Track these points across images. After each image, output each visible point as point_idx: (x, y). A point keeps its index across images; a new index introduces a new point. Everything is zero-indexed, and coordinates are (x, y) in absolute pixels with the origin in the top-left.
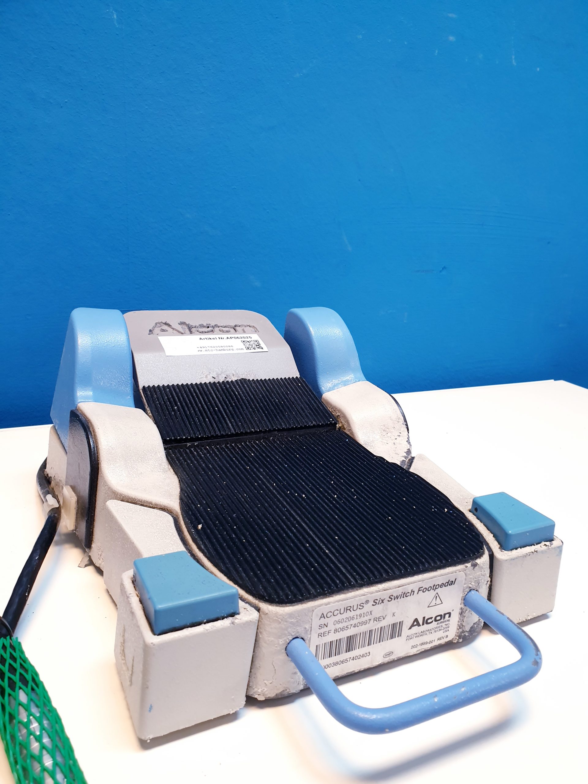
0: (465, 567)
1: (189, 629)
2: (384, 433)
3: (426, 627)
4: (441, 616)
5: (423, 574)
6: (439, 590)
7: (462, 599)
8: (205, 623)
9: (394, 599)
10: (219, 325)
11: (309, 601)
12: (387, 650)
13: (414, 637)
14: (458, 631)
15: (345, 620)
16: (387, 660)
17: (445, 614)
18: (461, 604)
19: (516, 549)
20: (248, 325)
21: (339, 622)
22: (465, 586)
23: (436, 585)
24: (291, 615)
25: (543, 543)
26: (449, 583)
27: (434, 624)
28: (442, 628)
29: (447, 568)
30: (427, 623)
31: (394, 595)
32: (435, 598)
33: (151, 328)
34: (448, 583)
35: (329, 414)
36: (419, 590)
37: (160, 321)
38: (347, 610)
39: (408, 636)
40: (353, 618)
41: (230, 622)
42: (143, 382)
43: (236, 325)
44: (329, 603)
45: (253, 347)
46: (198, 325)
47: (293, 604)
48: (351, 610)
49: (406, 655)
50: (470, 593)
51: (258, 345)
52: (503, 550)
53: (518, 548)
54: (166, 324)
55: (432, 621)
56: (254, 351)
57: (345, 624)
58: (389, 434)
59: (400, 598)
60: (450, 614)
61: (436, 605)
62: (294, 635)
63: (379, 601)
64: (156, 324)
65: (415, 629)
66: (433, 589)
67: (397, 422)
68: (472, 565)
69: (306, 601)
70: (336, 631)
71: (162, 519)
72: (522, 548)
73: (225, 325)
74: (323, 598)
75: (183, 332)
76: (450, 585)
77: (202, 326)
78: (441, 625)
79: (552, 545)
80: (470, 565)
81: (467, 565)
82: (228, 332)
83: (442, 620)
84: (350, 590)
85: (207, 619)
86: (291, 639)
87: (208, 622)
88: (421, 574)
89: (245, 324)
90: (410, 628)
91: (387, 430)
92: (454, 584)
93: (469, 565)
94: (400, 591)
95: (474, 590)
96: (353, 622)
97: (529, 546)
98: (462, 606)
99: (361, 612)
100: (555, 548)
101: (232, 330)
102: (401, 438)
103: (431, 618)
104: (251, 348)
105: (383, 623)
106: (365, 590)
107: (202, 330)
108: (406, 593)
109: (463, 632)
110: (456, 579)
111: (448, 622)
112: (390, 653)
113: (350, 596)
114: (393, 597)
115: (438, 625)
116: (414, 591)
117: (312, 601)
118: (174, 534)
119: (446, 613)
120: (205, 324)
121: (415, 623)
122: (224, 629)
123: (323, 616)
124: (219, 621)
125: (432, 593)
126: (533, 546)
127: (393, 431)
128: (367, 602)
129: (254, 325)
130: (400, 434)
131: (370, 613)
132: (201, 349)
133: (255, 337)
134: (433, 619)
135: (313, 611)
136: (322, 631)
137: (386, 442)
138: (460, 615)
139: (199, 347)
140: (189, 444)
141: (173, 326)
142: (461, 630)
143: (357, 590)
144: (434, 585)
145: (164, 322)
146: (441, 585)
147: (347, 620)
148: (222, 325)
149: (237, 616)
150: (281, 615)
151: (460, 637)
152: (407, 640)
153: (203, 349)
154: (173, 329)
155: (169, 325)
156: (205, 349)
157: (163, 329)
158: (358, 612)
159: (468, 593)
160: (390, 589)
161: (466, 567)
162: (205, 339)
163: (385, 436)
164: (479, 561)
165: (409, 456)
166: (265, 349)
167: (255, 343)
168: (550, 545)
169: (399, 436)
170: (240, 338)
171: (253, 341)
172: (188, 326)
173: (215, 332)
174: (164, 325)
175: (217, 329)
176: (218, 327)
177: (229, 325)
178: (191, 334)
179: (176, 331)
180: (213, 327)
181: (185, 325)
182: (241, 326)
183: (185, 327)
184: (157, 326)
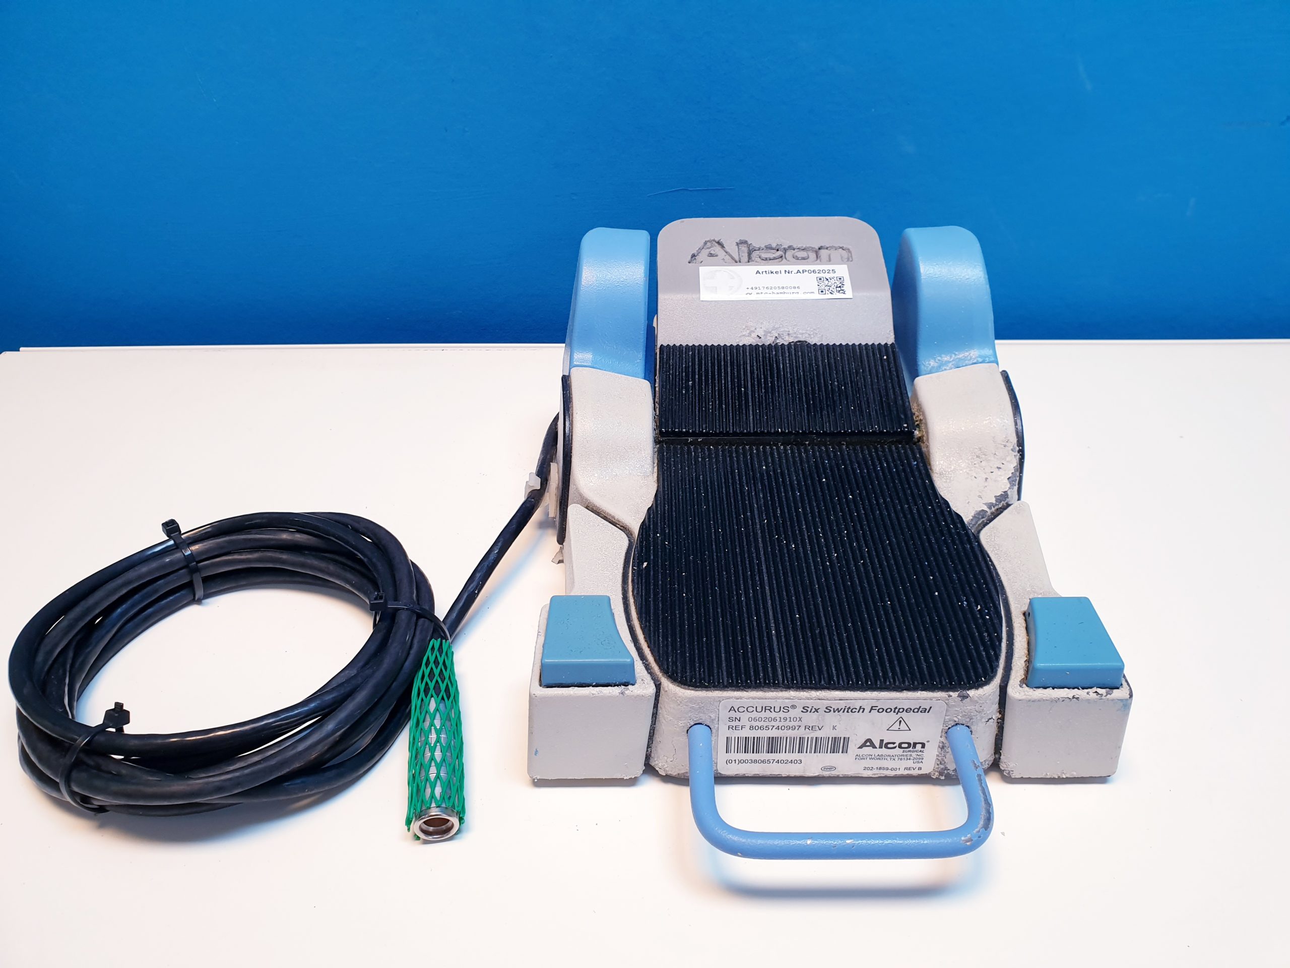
0: (947, 696)
1: (576, 688)
2: (977, 461)
3: (884, 751)
4: (909, 744)
5: (880, 691)
6: (904, 715)
7: (942, 732)
8: (593, 686)
9: (834, 712)
10: (795, 246)
11: (716, 690)
12: (827, 764)
13: (868, 759)
14: (937, 766)
15: (763, 719)
16: (826, 774)
17: (915, 744)
18: (941, 737)
19: (1045, 688)
20: (841, 246)
21: (755, 719)
22: (947, 718)
23: (900, 709)
24: (691, 700)
25: (1095, 689)
26: (921, 710)
27: (898, 751)
28: (911, 758)
29: (919, 692)
30: (886, 747)
31: (833, 707)
32: (898, 722)
33: (695, 252)
34: (919, 709)
35: (906, 415)
36: (872, 709)
37: (712, 239)
38: (765, 709)
39: (857, 755)
40: (775, 720)
41: (620, 691)
42: (662, 339)
43: (821, 247)
44: (741, 698)
45: (831, 289)
46: (763, 246)
47: (697, 689)
48: (772, 710)
49: (857, 775)
50: (954, 728)
51: (840, 287)
52: (1024, 685)
53: (1049, 687)
54: (719, 243)
55: (895, 747)
56: (830, 296)
57: (765, 724)
58: (983, 464)
59: (844, 712)
60: (923, 746)
61: (899, 730)
62: (696, 721)
63: (812, 709)
64: (706, 243)
65: (868, 750)
66: (894, 712)
67: (1003, 446)
68: (959, 696)
69: (712, 688)
70: (751, 728)
71: (615, 542)
72: (1055, 689)
73: (804, 246)
74: (734, 690)
75: (737, 258)
76: (921, 712)
77: (769, 248)
78: (909, 753)
79: (1109, 696)
80: (957, 695)
81: (951, 693)
82: (804, 260)
83: (911, 749)
84: (773, 689)
85: (597, 682)
86: (692, 724)
87: (597, 686)
88: (878, 691)
89: (836, 245)
90: (860, 747)
91: (983, 456)
92: (928, 712)
93: (954, 694)
94: (842, 704)
95: (963, 725)
96: (776, 724)
97: (1069, 688)
98: (943, 739)
99: (787, 715)
100: (1113, 700)
101: (812, 256)
102: (1000, 472)
103: (894, 743)
104: (827, 292)
105: (819, 734)
106: (792, 693)
107: (766, 257)
108: (852, 708)
109: (946, 769)
110: (931, 707)
111: (920, 753)
112: (831, 768)
113: (770, 696)
114: (832, 709)
115: (905, 753)
116: (864, 709)
117: (720, 690)
118: (619, 566)
119: (917, 742)
120: (774, 245)
121: (868, 744)
122: (611, 698)
123: (732, 709)
124: (609, 688)
125: (894, 717)
126: (1076, 689)
127: (993, 459)
128: (794, 707)
129: (849, 247)
130: (1001, 466)
131: (798, 719)
132: (750, 291)
133: (842, 270)
134: (897, 744)
135: (720, 701)
136: (734, 724)
137: (975, 475)
138: (940, 750)
139: (750, 287)
140: (690, 439)
141: (727, 248)
142: (942, 766)
143: (782, 691)
144: (896, 708)
145: (717, 240)
146: (907, 710)
147: (767, 720)
148: (799, 246)
149: (630, 687)
150: (680, 697)
151: (941, 774)
152: (857, 760)
153: (754, 291)
154: (726, 253)
155: (722, 246)
156: (758, 291)
157: (711, 254)
158: (782, 715)
159: (953, 726)
160: (828, 700)
161: (950, 696)
162: (764, 273)
163: (977, 465)
164: (972, 693)
165: (1001, 504)
166: (849, 294)
167: (836, 281)
168: (1105, 694)
169: (999, 468)
170: (817, 272)
171: (835, 279)
172: (749, 248)
173: (784, 260)
174: (716, 244)
175: (789, 254)
176: (792, 251)
177: (810, 247)
178: (749, 262)
179: (728, 257)
180: (785, 250)
181: (746, 245)
182: (830, 247)
183: (744, 249)
184: (705, 247)
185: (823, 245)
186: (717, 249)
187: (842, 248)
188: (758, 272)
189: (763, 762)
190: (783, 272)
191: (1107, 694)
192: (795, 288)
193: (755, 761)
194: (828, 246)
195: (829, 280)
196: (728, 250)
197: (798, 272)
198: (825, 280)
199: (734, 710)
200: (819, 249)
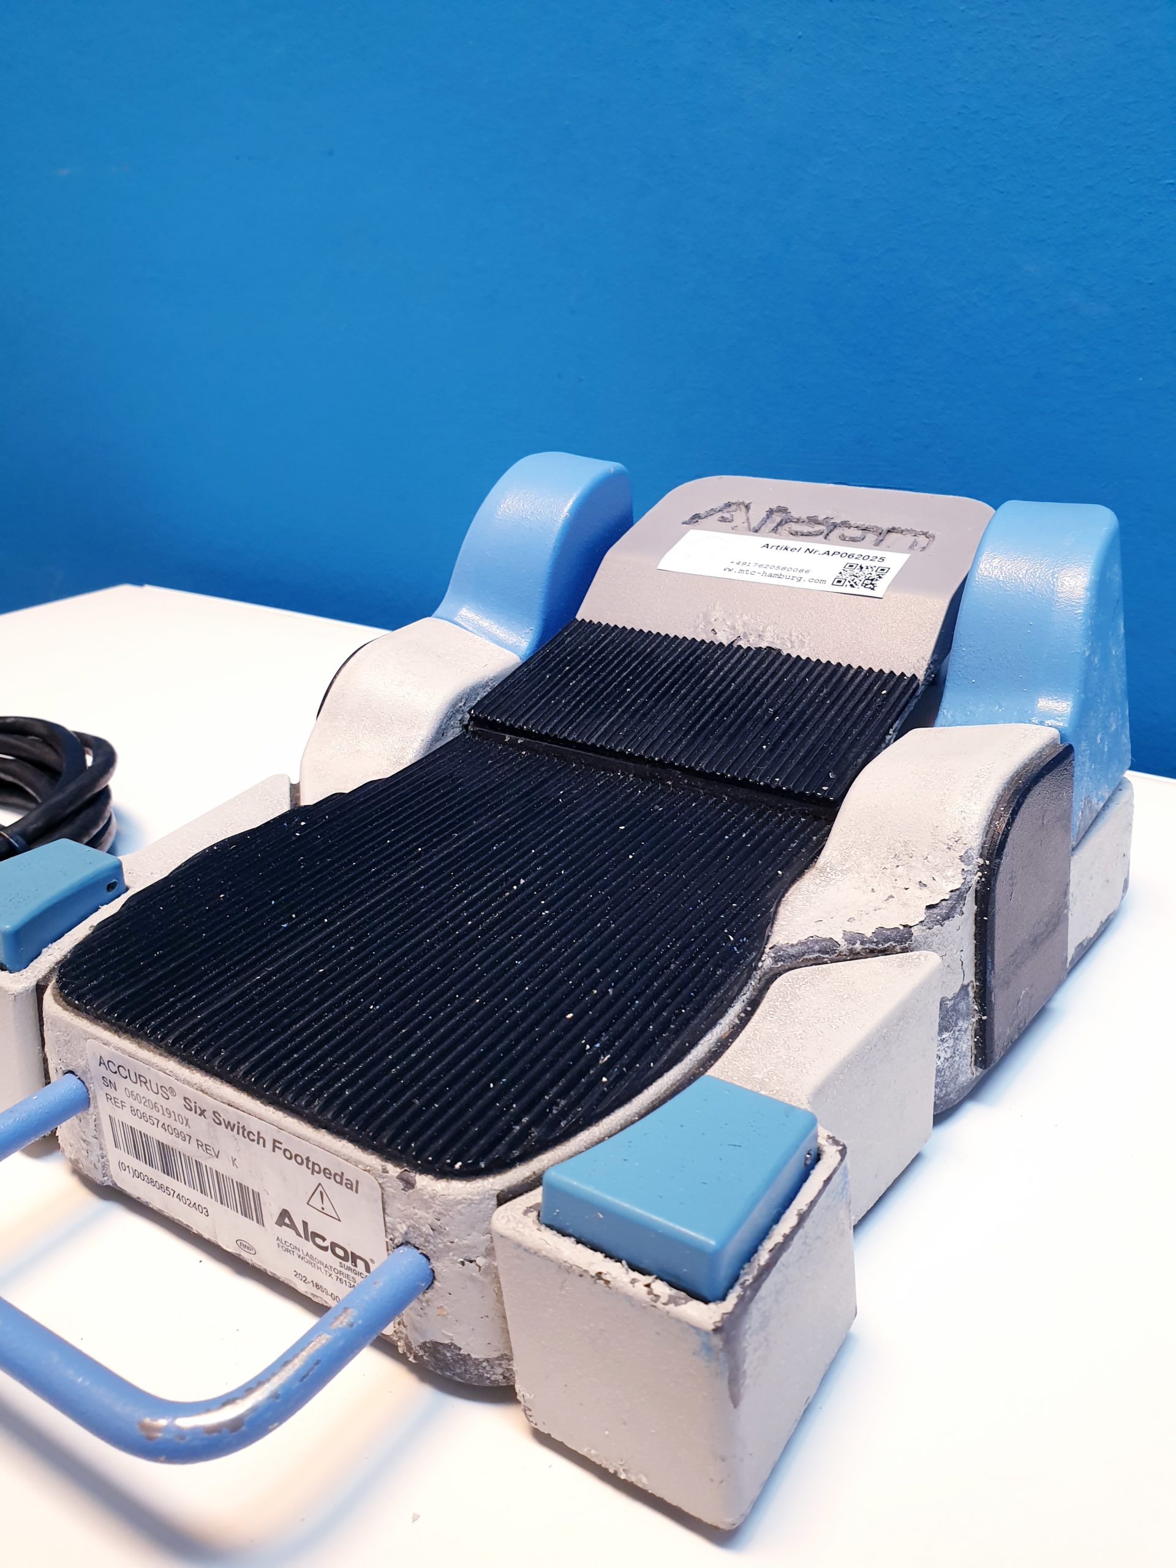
0: (380, 1168)
2: (891, 863)
3: (313, 1249)
4: (345, 1252)
5: (289, 1115)
6: (323, 1180)
7: (387, 1247)
9: (226, 1127)
10: (852, 523)
11: (86, 1018)
12: (243, 1236)
13: (296, 1255)
15: (143, 1101)
17: (353, 1257)
19: (564, 1235)
21: (133, 1096)
22: (386, 1218)
23: (314, 1163)
25: (647, 1279)
26: (344, 1180)
27: (333, 1260)
29: (344, 1142)
30: (313, 1241)
31: (222, 1116)
33: (702, 512)
34: (341, 1178)
36: (275, 1145)
37: (741, 501)
38: (140, 1080)
39: (279, 1239)
40: (156, 1107)
42: (587, 612)
43: (894, 529)
44: (108, 1043)
46: (804, 517)
47: (68, 1006)
48: (149, 1086)
50: (404, 1248)
51: (873, 580)
52: (534, 1214)
53: (570, 1236)
55: (327, 1249)
56: (850, 591)
57: (147, 1111)
58: (900, 870)
59: (238, 1133)
60: (367, 1267)
62: (68, 1065)
63: (196, 1107)
65: (290, 1235)
66: (308, 1167)
67: (945, 847)
68: (400, 1178)
69: (84, 1013)
70: (132, 1111)
72: (580, 1246)
73: (867, 525)
74: (106, 1028)
75: (754, 527)
76: (345, 1185)
77: (813, 520)
78: (350, 1274)
79: (671, 1307)
80: (397, 1174)
81: (390, 1167)
82: (854, 541)
83: (350, 1264)
84: (152, 1047)
86: (64, 1068)
88: (284, 1112)
90: (279, 1223)
91: (906, 857)
92: (357, 1192)
93: (394, 1170)
94: (230, 1115)
95: (418, 1249)
96: (160, 1117)
97: (605, 1255)
99: (169, 1105)
100: (678, 1320)
101: (871, 537)
103: (324, 1239)
104: (846, 583)
105: (218, 1165)
106: (171, 1064)
107: (799, 530)
108: (247, 1129)
110: (358, 1183)
112: (249, 1248)
113: (142, 1056)
114: (222, 1120)
115: (344, 1271)
116: (264, 1140)
117: (90, 1021)
119: (356, 1252)
120: (821, 518)
121: (288, 1221)
123: (102, 1060)
125: (310, 1178)
126: (617, 1263)
128: (171, 1090)
129: (939, 534)
131: (185, 1121)
132: (732, 567)
133: (896, 560)
136: (110, 1092)
137: (874, 886)
139: (736, 562)
141: (751, 514)
143: (161, 1055)
144: (309, 1159)
146: (325, 1171)
147: (147, 1104)
148: (861, 524)
149: (6, 973)
151: (409, 1349)
152: (281, 1249)
153: (736, 567)
154: (747, 519)
155: (747, 511)
156: (740, 567)
157: (726, 518)
158: (162, 1101)
159: (401, 1245)
160: (211, 1096)
161: (385, 1171)
162: (774, 548)
164: (424, 1182)
165: (888, 944)
166: (879, 591)
167: (873, 573)
168: (664, 1299)
169: (922, 884)
170: (856, 557)
171: (875, 568)
172: (785, 517)
173: (821, 537)
174: (742, 508)
175: (838, 532)
176: (845, 528)
177: (876, 527)
178: (768, 533)
180: (835, 526)
181: (782, 514)
182: (907, 530)
183: (777, 518)
184: (723, 510)
185: (897, 526)
186: (737, 514)
187: (925, 534)
188: (767, 546)
189: (161, 1187)
190: (804, 550)
191: (672, 1300)
192: (802, 572)
193: (151, 1181)
194: (903, 528)
195: (864, 569)
196: (751, 516)
197: (827, 553)
198: (858, 568)
199: (104, 1064)
200: (889, 531)
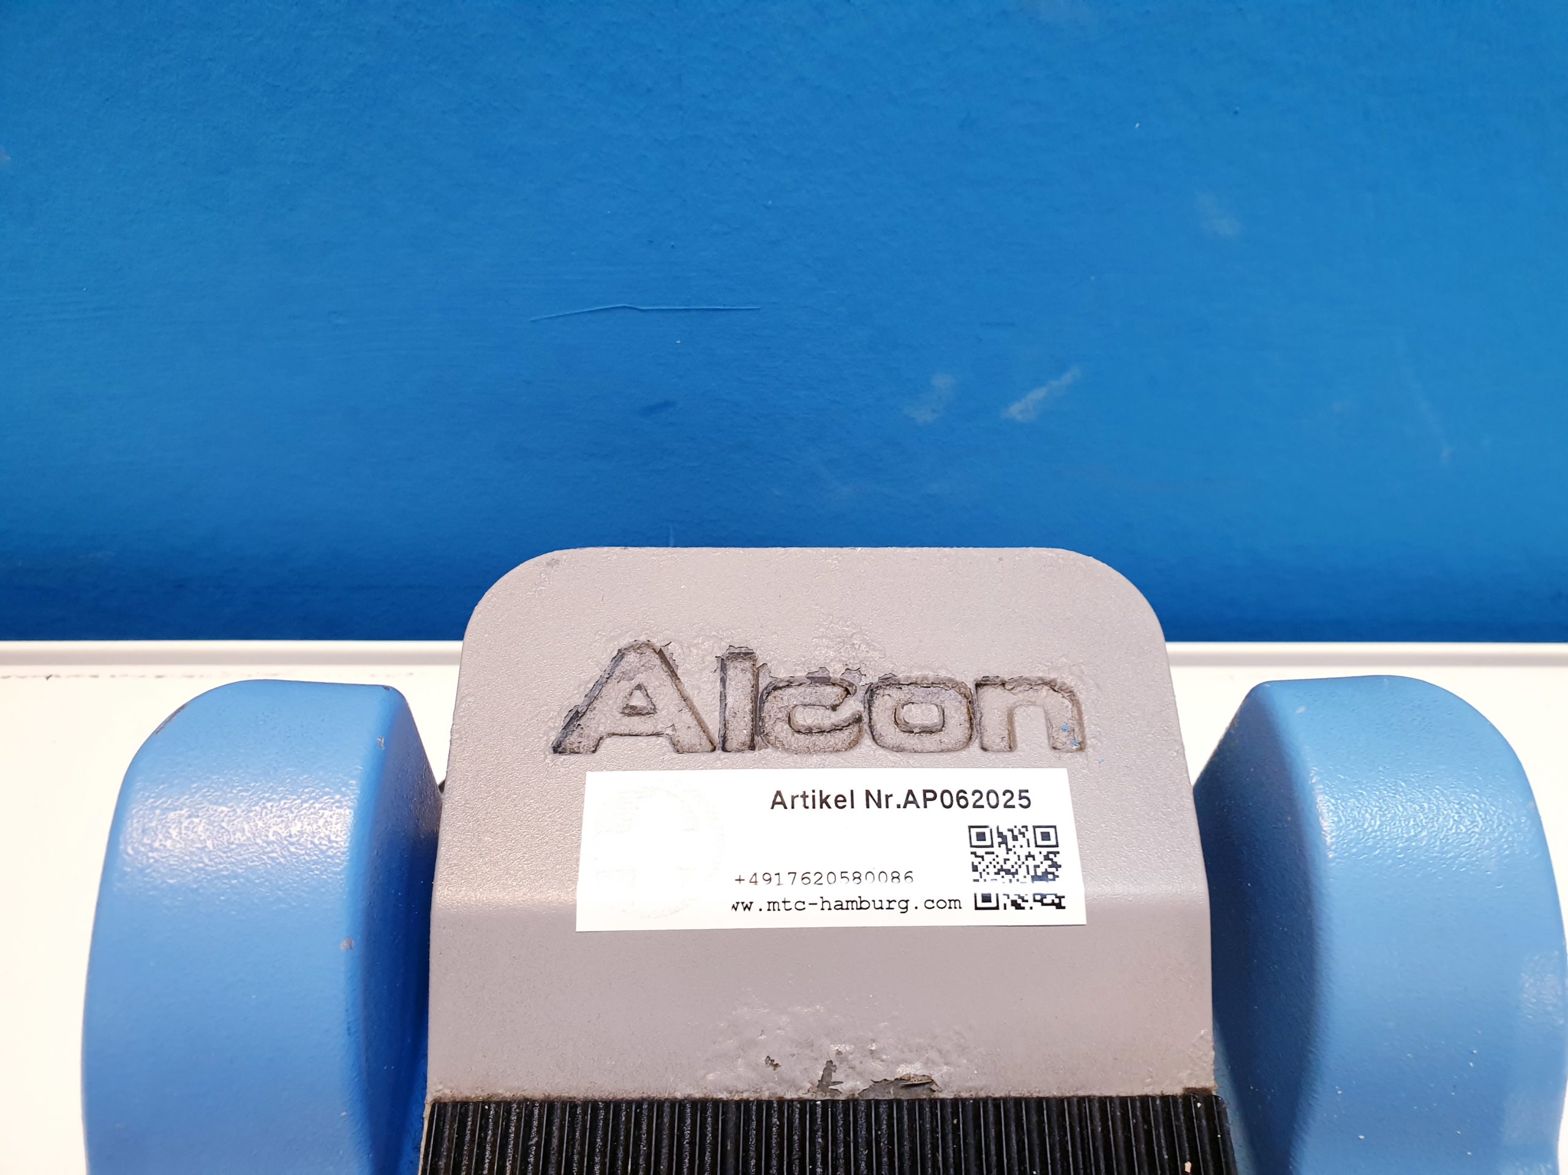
10: (902, 673)
20: (1049, 674)
33: (580, 697)
37: (643, 639)
43: (986, 677)
45: (1015, 885)
46: (801, 673)
54: (661, 656)
64: (619, 658)
75: (716, 731)
77: (820, 677)
89: (1033, 672)
101: (956, 717)
104: (1002, 899)
107: (809, 722)
120: (836, 671)
129: (1076, 683)
132: (746, 893)
139: (747, 877)
141: (687, 682)
145: (658, 641)
148: (916, 674)
153: (760, 896)
154: (684, 699)
155: (673, 674)
157: (633, 706)
162: (799, 802)
166: (1075, 907)
167: (1034, 851)
170: (972, 799)
171: (1029, 835)
172: (756, 676)
173: (867, 741)
174: (657, 661)
175: (884, 703)
176: (894, 692)
177: (951, 679)
178: (752, 748)
179: (687, 717)
180: (871, 693)
181: (748, 664)
182: (1012, 680)
183: (740, 679)
184: (617, 673)
185: (991, 673)
186: (656, 679)
187: (1052, 685)
188: (778, 800)
190: (860, 799)
192: (896, 877)
194: (1006, 678)
195: (1011, 843)
196: (689, 691)
197: (910, 798)
198: (997, 840)
200: (978, 685)
